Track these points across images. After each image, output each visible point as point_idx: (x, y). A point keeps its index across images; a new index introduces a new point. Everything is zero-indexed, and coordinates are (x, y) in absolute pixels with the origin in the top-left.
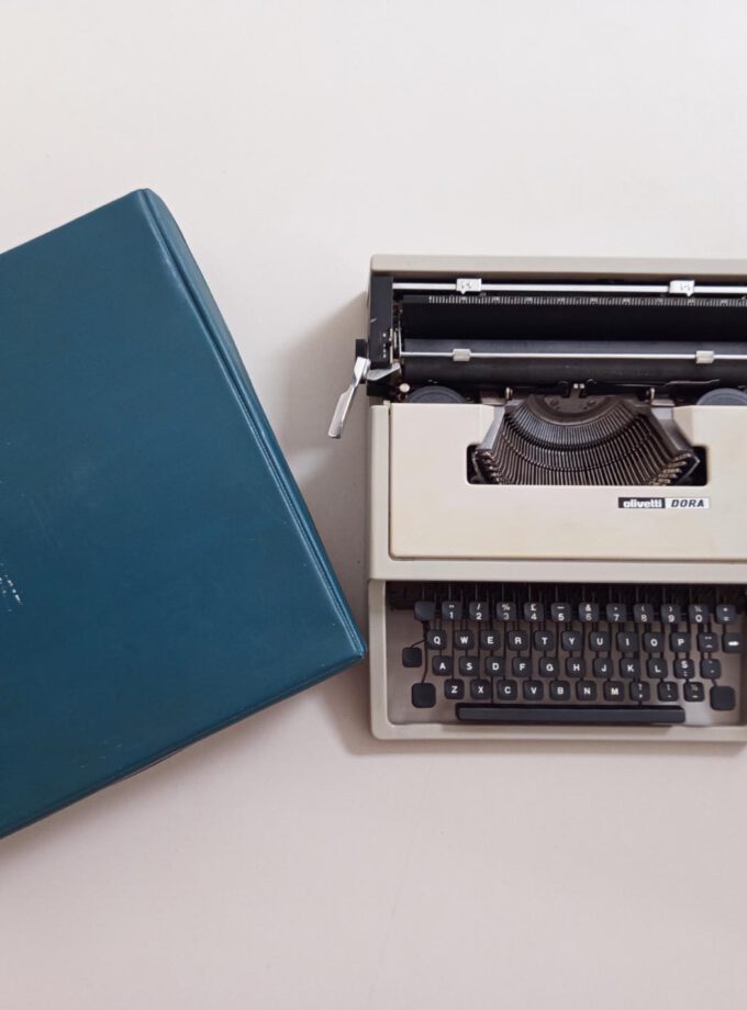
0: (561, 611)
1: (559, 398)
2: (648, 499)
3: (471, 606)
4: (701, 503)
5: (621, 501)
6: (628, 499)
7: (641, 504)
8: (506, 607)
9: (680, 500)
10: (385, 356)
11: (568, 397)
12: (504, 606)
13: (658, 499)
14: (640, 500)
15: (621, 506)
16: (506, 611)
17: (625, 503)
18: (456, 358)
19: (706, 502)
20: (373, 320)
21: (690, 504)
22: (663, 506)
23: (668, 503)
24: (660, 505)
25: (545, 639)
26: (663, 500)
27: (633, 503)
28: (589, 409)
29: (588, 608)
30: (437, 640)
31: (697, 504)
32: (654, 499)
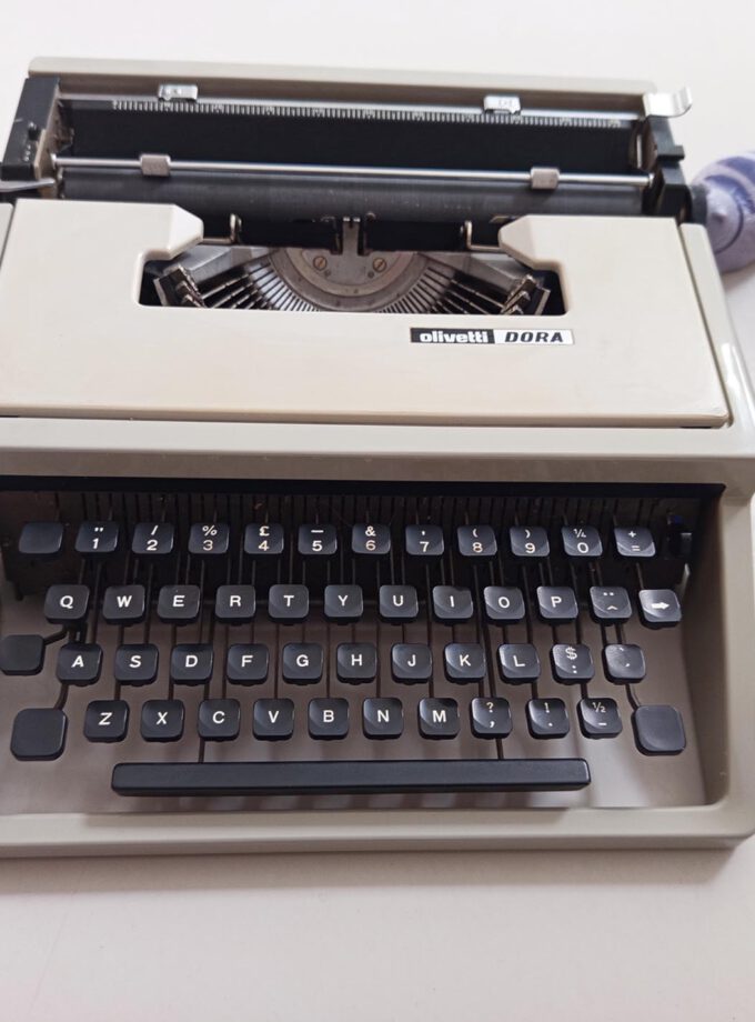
0: (317, 536)
2: (465, 331)
3: (139, 529)
4: (557, 337)
5: (416, 334)
6: (428, 331)
7: (451, 337)
8: (210, 530)
9: (521, 332)
10: (27, 159)
12: (205, 529)
13: (481, 331)
14: (449, 331)
15: (416, 340)
16: (210, 537)
17: (422, 336)
18: (147, 170)
19: (565, 335)
20: (18, 120)
21: (538, 338)
22: (491, 339)
23: (500, 336)
24: (486, 339)
25: (289, 597)
26: (490, 331)
27: (436, 336)
28: (377, 275)
29: (370, 533)
30: (67, 601)
31: (549, 338)
32: (474, 331)
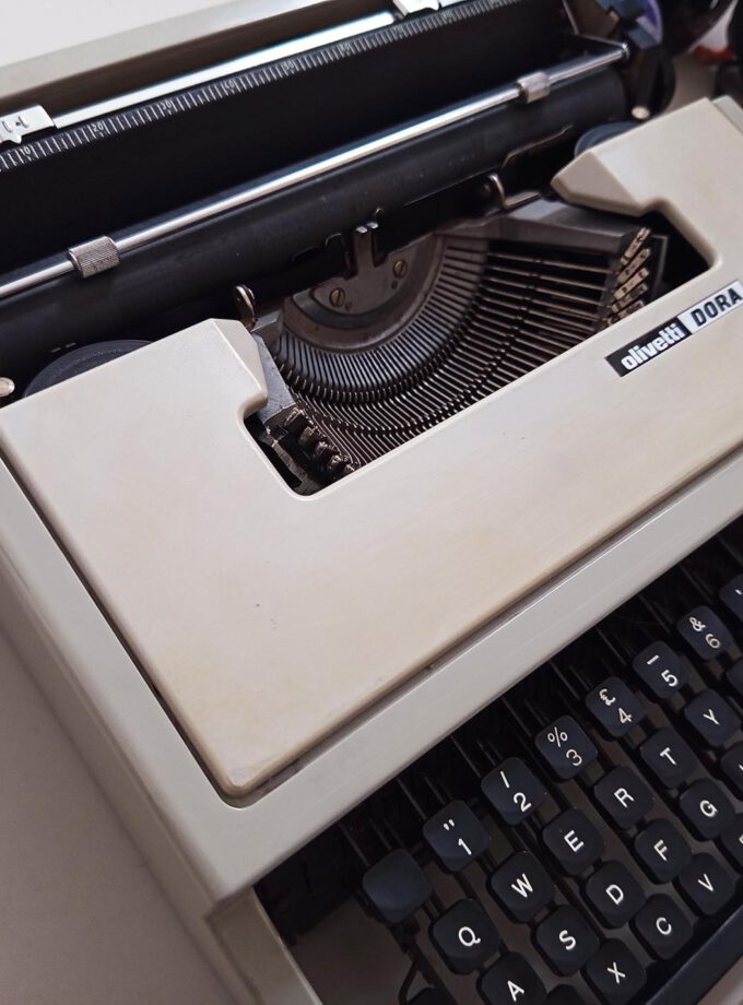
0: (659, 666)
1: (339, 281)
2: (655, 334)
3: (489, 791)
4: (735, 296)
5: (616, 362)
6: (624, 352)
7: (651, 349)
8: (558, 737)
9: (701, 306)
11: (353, 273)
12: (551, 738)
13: (668, 324)
14: (644, 341)
15: (623, 371)
16: (566, 746)
17: (624, 363)
18: (88, 269)
21: (721, 305)
22: (688, 333)
23: (688, 322)
24: (682, 335)
25: (665, 753)
26: (675, 320)
27: (636, 355)
28: (401, 283)
29: (698, 626)
30: (467, 937)
31: (729, 300)
32: (663, 327)
